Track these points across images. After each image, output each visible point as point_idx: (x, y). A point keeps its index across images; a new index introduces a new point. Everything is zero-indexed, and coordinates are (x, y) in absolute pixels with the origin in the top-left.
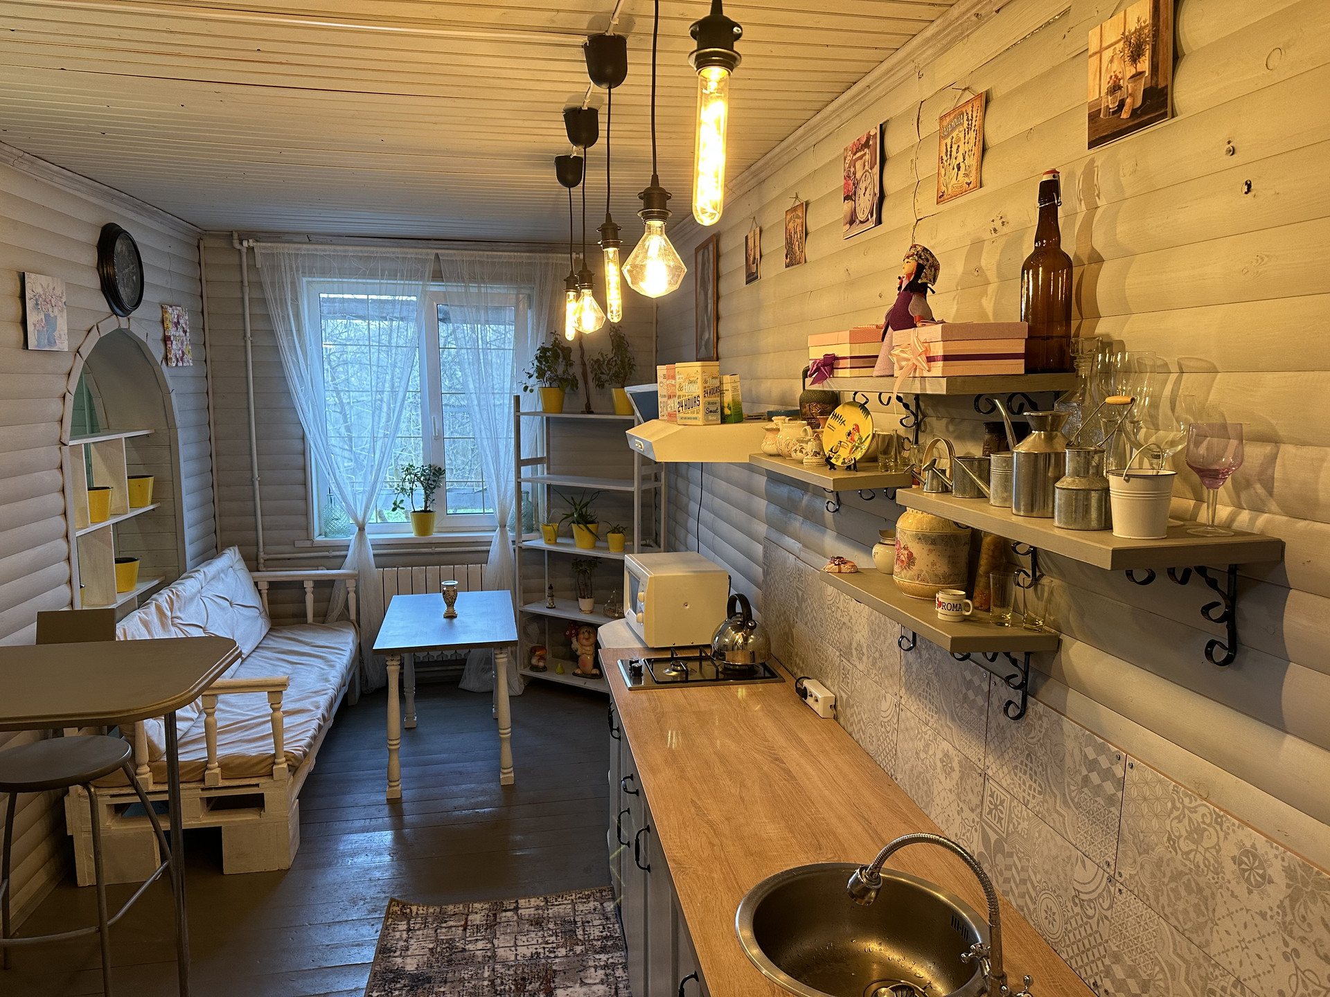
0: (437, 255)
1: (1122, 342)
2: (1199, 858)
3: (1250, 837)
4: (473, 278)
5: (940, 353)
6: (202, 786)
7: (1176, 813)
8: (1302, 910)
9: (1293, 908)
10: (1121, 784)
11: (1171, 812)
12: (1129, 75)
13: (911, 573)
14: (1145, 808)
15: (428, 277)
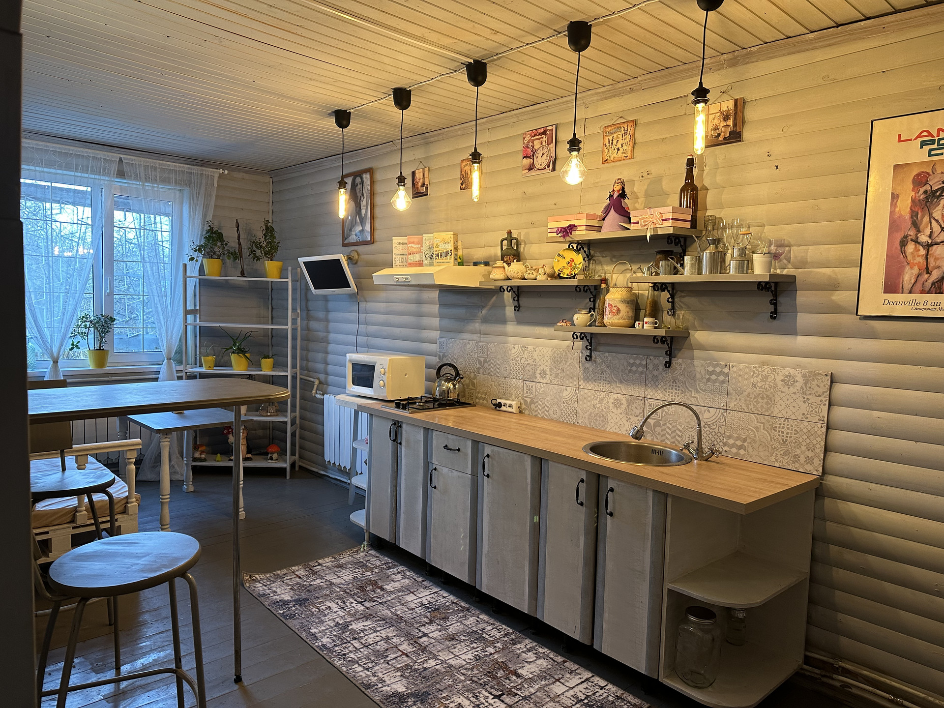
0: (121, 160)
1: (721, 219)
2: (767, 386)
3: (786, 372)
4: (147, 179)
5: (671, 217)
6: (74, 525)
7: (755, 375)
8: (810, 385)
9: (806, 386)
10: (728, 375)
11: (753, 375)
12: (722, 125)
13: (618, 317)
14: (740, 379)
15: (114, 174)
